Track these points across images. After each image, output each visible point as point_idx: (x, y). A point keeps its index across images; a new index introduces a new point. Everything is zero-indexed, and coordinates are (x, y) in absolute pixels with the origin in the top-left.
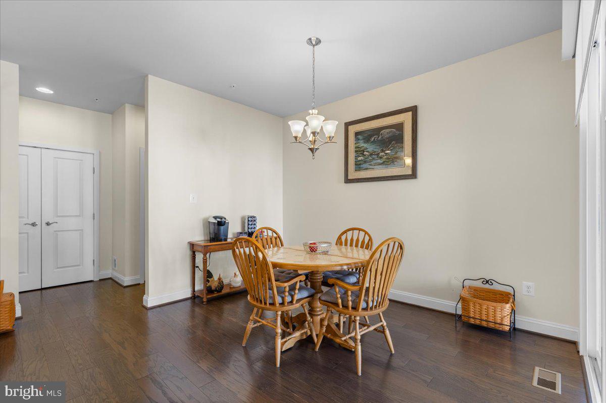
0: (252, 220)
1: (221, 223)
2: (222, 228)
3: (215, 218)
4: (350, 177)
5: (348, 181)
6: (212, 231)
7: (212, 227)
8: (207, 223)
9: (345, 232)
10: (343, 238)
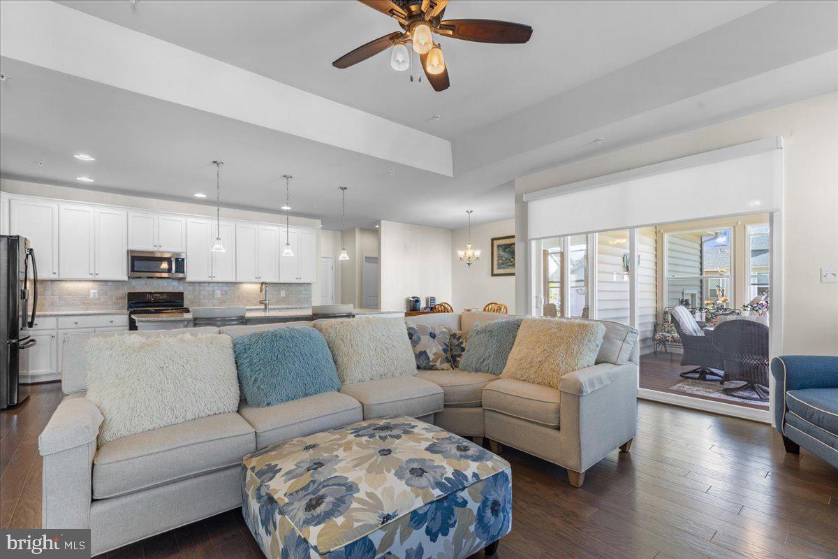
0: (433, 299)
1: (417, 301)
2: (418, 304)
3: (413, 298)
4: (495, 273)
5: (493, 275)
6: (412, 305)
7: (412, 303)
8: (408, 301)
9: (488, 305)
10: (487, 308)
